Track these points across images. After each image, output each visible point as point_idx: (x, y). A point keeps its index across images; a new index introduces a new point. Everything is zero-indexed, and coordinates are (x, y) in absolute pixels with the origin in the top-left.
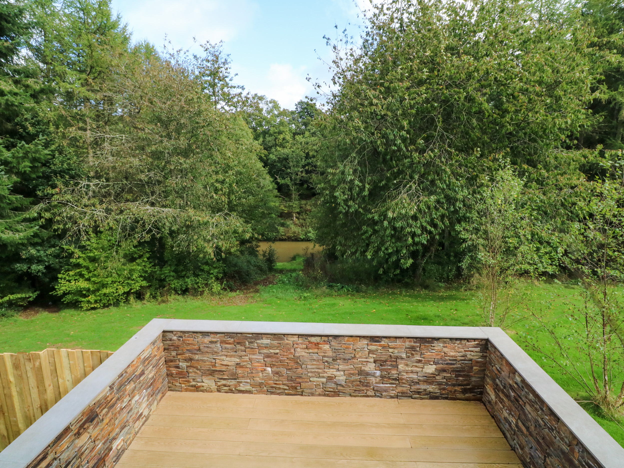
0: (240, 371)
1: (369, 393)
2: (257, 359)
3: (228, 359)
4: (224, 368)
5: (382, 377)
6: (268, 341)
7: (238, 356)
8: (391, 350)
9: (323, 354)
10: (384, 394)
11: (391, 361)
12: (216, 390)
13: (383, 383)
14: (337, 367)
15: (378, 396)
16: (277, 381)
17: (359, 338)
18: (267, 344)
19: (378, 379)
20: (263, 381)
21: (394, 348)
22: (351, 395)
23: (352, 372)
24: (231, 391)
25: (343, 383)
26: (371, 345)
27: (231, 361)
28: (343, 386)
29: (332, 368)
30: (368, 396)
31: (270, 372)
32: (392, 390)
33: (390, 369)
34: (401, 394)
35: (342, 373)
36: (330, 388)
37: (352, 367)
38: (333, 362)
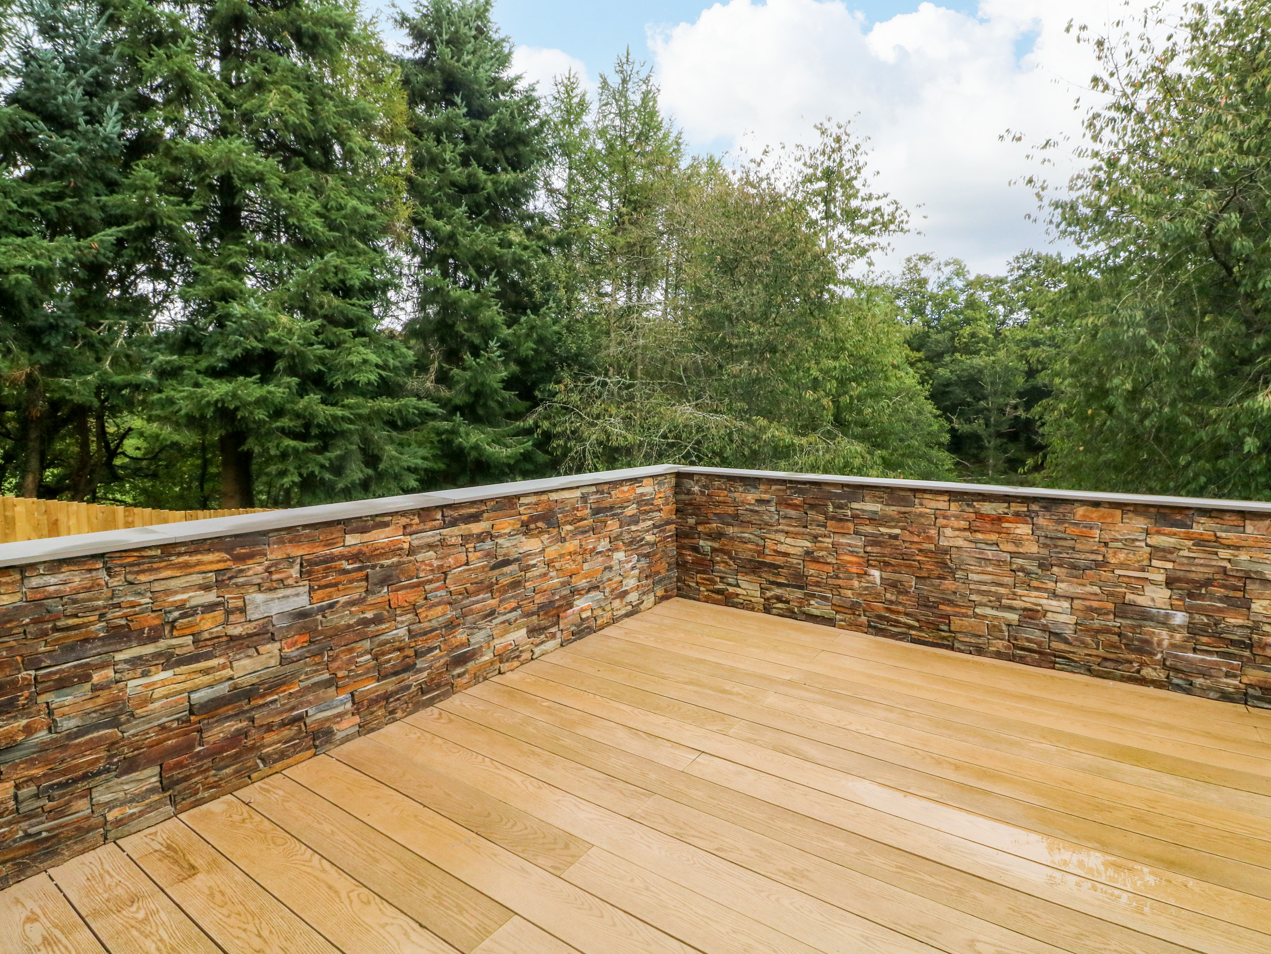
0: (811, 570)
1: (1147, 672)
2: (849, 545)
3: (789, 540)
4: (779, 560)
5: (1193, 630)
6: (877, 507)
7: (809, 534)
8: (1224, 553)
9: (1011, 548)
10: (1199, 681)
11: (1224, 586)
12: (761, 607)
13: (1195, 650)
14: (1051, 585)
15: (1178, 688)
16: (891, 602)
17: (1118, 512)
18: (875, 513)
19: (1178, 636)
20: (860, 600)
21: (1238, 548)
22: (1090, 672)
23: (1095, 604)
24: (791, 615)
25: (1068, 632)
26: (1158, 533)
27: (795, 546)
28: (1066, 641)
29: (1037, 589)
30: (1144, 681)
31: (878, 581)
32: (1227, 675)
33: (1220, 610)
34: (1258, 693)
35: (1066, 604)
36: (1029, 640)
37: (1096, 589)
38: (1039, 571)
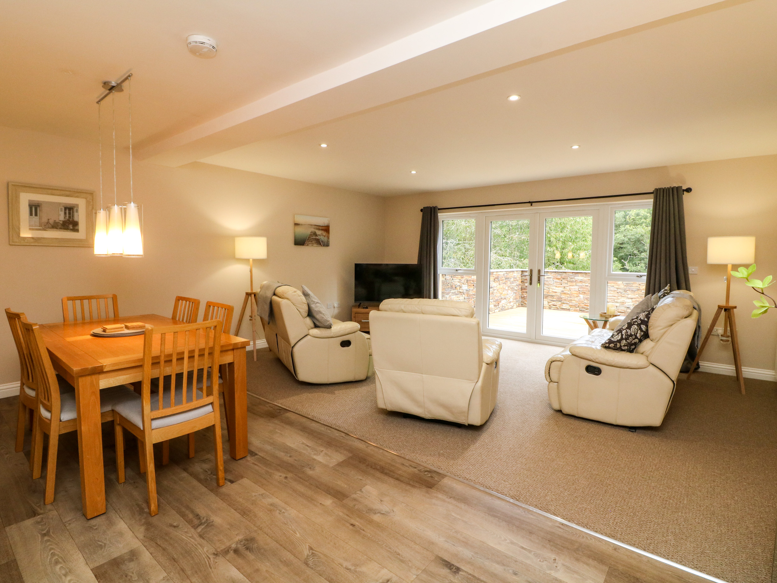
0: (563, 296)
2: (574, 289)
3: (557, 288)
4: (554, 294)
6: (582, 278)
7: (563, 286)
9: (617, 287)
12: (548, 308)
14: (627, 296)
16: (586, 303)
18: (582, 280)
20: (577, 303)
24: (557, 309)
27: (559, 290)
29: (623, 297)
31: (582, 298)
35: (631, 300)
36: (621, 310)
37: (638, 296)
38: (624, 292)
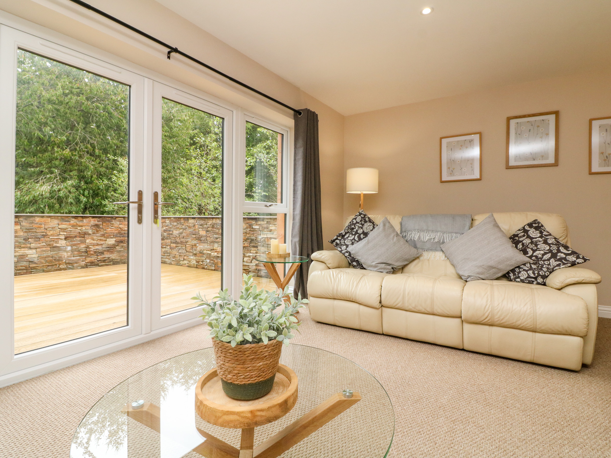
1: (61, 266)
5: (72, 251)
8: (79, 228)
10: (75, 265)
11: (80, 237)
13: (74, 257)
14: (29, 245)
15: (70, 268)
17: (49, 219)
19: (69, 254)
21: (82, 226)
22: (44, 271)
23: (44, 249)
25: (36, 260)
26: (62, 224)
28: (35, 263)
29: (24, 248)
30: (60, 270)
32: (83, 261)
33: (79, 244)
34: (89, 264)
35: (34, 251)
36: (22, 266)
37: (44, 244)
38: (24, 241)
